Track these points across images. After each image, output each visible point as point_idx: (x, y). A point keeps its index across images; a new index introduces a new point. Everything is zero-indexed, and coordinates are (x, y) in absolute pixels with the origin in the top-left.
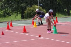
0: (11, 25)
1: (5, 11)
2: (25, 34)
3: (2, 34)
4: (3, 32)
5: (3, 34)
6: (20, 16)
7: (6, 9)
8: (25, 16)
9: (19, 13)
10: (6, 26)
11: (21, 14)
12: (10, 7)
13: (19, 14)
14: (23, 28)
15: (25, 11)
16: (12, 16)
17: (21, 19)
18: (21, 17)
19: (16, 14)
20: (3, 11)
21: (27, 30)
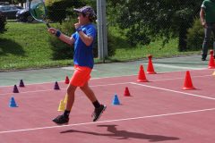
0: (151, 69)
1: (133, 31)
2: (190, 93)
3: (124, 93)
4: (127, 89)
5: (127, 93)
6: (174, 43)
7: (136, 25)
8: (188, 44)
9: (171, 34)
10: (137, 74)
11: (177, 39)
12: (146, 20)
13: (173, 37)
14: (183, 78)
15: (190, 30)
16: (151, 43)
17: (177, 53)
18: (177, 46)
19: (164, 38)
20: (126, 31)
21: (194, 82)
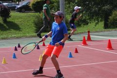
2: (110, 52)
3: (74, 51)
4: (76, 49)
5: (76, 51)
6: (102, 24)
8: (109, 25)
9: (100, 19)
11: (103, 22)
13: (101, 21)
14: (107, 43)
15: (110, 17)
16: (89, 24)
17: (104, 30)
18: (103, 26)
19: (96, 21)
21: (113, 46)
